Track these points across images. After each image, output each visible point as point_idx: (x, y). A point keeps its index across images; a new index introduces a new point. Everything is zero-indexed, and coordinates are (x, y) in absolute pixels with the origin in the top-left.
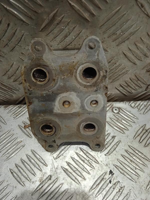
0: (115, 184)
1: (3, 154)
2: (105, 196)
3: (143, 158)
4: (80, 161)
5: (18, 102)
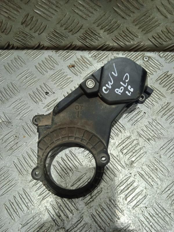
0: (135, 109)
2: (127, 115)
3: (159, 95)
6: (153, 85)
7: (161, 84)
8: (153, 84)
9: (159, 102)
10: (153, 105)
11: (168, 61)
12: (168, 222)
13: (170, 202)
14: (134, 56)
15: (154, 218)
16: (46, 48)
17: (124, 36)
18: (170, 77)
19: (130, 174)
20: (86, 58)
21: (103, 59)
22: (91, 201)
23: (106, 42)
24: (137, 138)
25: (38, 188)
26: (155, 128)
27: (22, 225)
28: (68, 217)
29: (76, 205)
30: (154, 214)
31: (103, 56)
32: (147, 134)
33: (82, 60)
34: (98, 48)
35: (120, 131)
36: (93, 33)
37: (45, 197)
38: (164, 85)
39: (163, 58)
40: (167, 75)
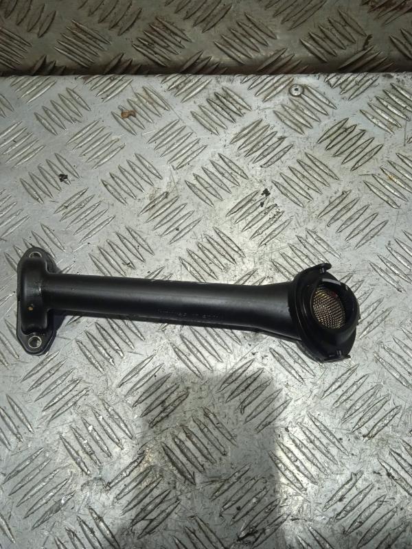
0: (268, 208)
1: (90, 158)
2: (250, 222)
3: (325, 174)
4: (217, 174)
5: (108, 70)
6: (311, 152)
8: (311, 150)
9: (323, 191)
10: (309, 198)
11: (347, 95)
12: (336, 457)
13: (342, 414)
14: (270, 84)
15: (303, 449)
16: (62, 70)
17: (242, 34)
18: (351, 132)
19: (254, 354)
20: (155, 93)
21: (196, 94)
22: (162, 418)
23: (200, 52)
24: (271, 273)
25: (42, 394)
26: (313, 251)
27: (5, 475)
28: (110, 455)
29: (129, 427)
30: (305, 442)
31: (196, 86)
32: (293, 263)
33: (147, 97)
34: (185, 68)
35: (231, 260)
36: (168, 29)
37: (58, 411)
38: (337, 152)
39: (336, 89)
40: (343, 129)
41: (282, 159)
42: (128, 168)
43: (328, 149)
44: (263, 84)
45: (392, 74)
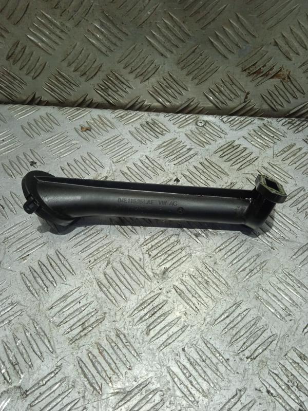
1: (54, 153)
3: (218, 171)
4: (143, 167)
5: (76, 104)
6: (209, 158)
7: (222, 157)
9: (217, 182)
10: (208, 185)
11: (234, 128)
12: (223, 375)
13: (229, 339)
14: (183, 119)
15: (197, 367)
16: (45, 103)
17: (166, 86)
18: (236, 149)
19: (160, 289)
20: (106, 118)
21: (133, 121)
23: (138, 97)
24: (178, 232)
28: (31, 366)
29: (52, 343)
30: (198, 361)
31: (134, 116)
33: (100, 120)
34: (128, 107)
36: (118, 79)
38: (228, 159)
39: (227, 124)
40: (231, 146)
41: (189, 161)
42: (81, 160)
43: (221, 157)
44: (179, 118)
45: (264, 118)
